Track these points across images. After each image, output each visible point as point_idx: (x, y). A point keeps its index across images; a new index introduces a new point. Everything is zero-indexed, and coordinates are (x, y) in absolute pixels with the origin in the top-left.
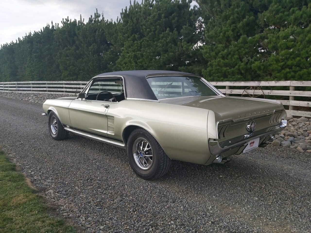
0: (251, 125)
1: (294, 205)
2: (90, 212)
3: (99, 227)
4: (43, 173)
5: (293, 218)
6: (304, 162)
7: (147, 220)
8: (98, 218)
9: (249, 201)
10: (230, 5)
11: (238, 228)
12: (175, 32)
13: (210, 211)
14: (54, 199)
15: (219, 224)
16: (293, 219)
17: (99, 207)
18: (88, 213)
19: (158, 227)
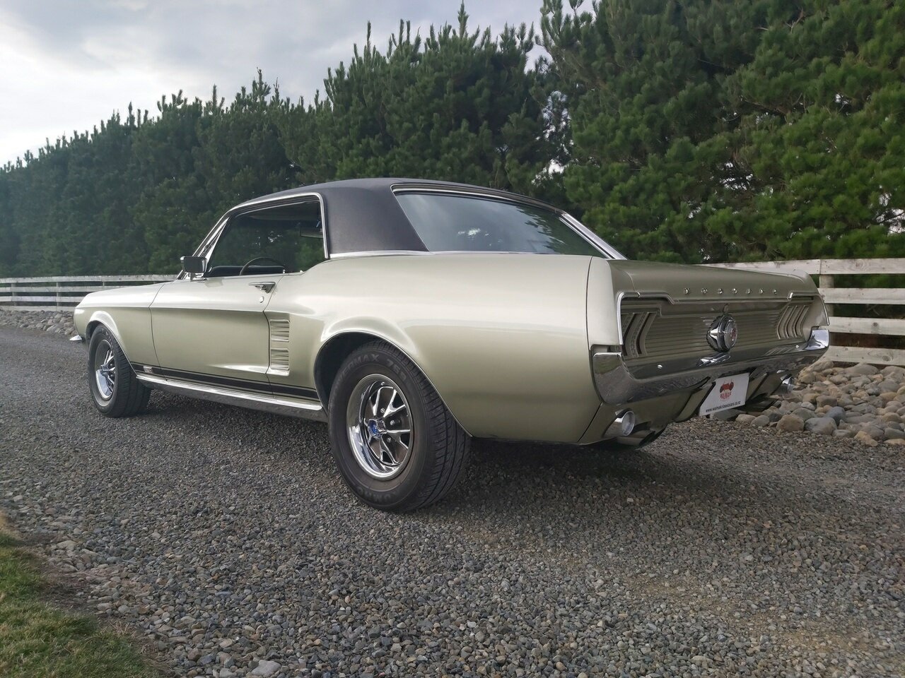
0: (723, 329)
1: (874, 573)
2: (190, 600)
3: (215, 643)
4: (50, 499)
5: (875, 608)
6: (883, 468)
7: (386, 619)
8: (216, 616)
9: (724, 564)
10: (641, 53)
11: (697, 639)
12: (484, 130)
13: (599, 594)
14: (74, 565)
15: (631, 628)
16: (876, 613)
17: (224, 586)
18: (185, 603)
19: (422, 638)
